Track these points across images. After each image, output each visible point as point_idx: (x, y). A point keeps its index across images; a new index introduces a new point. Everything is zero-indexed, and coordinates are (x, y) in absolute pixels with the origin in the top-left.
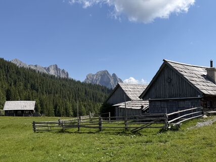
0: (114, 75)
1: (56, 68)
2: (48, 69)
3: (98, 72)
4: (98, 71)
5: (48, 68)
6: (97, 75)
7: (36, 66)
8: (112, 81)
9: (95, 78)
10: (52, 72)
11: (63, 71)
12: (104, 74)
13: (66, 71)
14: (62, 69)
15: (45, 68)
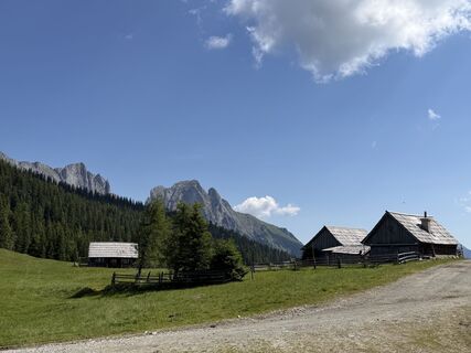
0: (212, 192)
1: (82, 170)
2: (64, 173)
3: (177, 185)
4: (178, 181)
5: (64, 171)
6: (174, 189)
7: (36, 164)
8: (208, 203)
9: (169, 195)
10: (72, 180)
11: (98, 178)
12: (192, 188)
13: (105, 177)
14: (94, 173)
15: (56, 170)
